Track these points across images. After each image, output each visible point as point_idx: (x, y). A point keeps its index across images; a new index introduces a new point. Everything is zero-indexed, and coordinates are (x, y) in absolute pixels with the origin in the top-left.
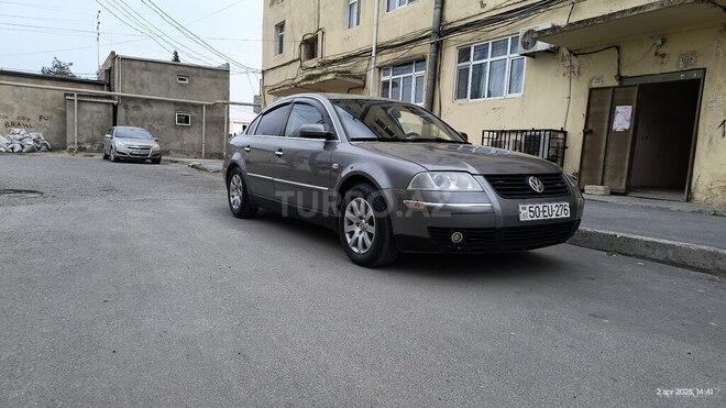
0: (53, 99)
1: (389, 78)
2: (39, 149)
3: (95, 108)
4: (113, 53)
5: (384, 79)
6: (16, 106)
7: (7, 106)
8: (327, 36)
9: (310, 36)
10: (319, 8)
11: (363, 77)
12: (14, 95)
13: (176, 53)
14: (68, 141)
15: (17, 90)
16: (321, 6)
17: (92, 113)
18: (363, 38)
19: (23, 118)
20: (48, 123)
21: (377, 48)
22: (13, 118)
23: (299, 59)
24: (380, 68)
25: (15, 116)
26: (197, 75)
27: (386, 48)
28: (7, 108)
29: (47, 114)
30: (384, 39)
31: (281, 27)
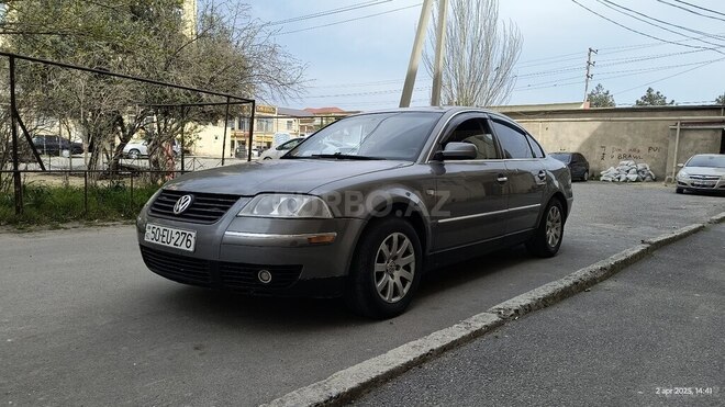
0: (663, 130)
2: (644, 179)
3: (700, 136)
6: (629, 139)
7: (622, 140)
12: (629, 130)
14: (667, 171)
15: (632, 124)
17: (696, 142)
19: (634, 150)
20: (656, 154)
22: (625, 150)
25: (628, 148)
28: (622, 142)
29: (656, 145)
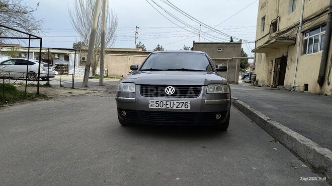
1: (307, 38)
4: (194, 41)
5: (305, 38)
8: (281, 19)
9: (274, 21)
10: (279, 6)
11: (295, 39)
13: (231, 38)
16: (280, 4)
18: (296, 18)
21: (302, 21)
23: (270, 33)
24: (303, 32)
26: (226, 47)
27: (306, 21)
30: (306, 16)
31: (264, 18)
